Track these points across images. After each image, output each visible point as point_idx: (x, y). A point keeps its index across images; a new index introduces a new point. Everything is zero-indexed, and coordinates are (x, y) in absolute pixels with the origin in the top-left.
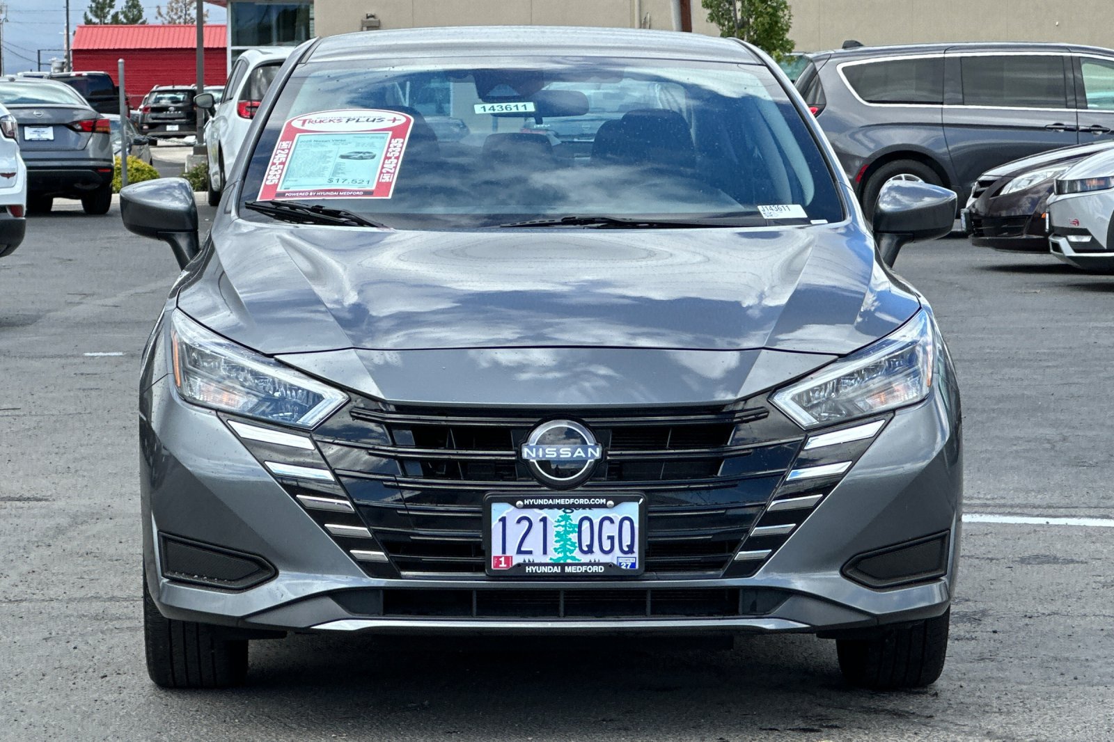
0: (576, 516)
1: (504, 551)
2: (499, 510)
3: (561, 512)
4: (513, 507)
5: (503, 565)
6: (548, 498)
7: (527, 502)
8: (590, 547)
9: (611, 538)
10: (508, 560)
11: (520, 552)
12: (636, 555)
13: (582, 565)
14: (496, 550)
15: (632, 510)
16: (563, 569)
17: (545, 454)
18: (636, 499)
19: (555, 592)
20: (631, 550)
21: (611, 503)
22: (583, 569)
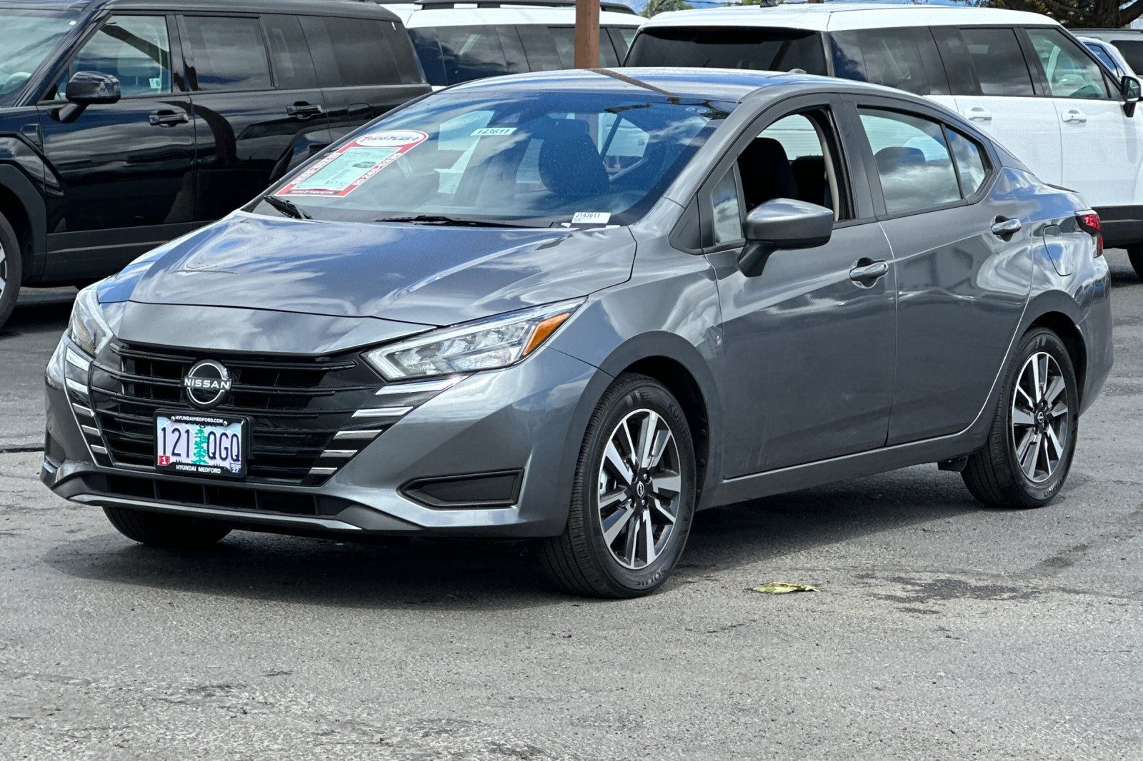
1: (165, 453)
3: (198, 427)
5: (164, 463)
7: (177, 417)
10: (167, 459)
11: (174, 454)
14: (160, 453)
16: (197, 469)
21: (226, 422)
22: (208, 470)
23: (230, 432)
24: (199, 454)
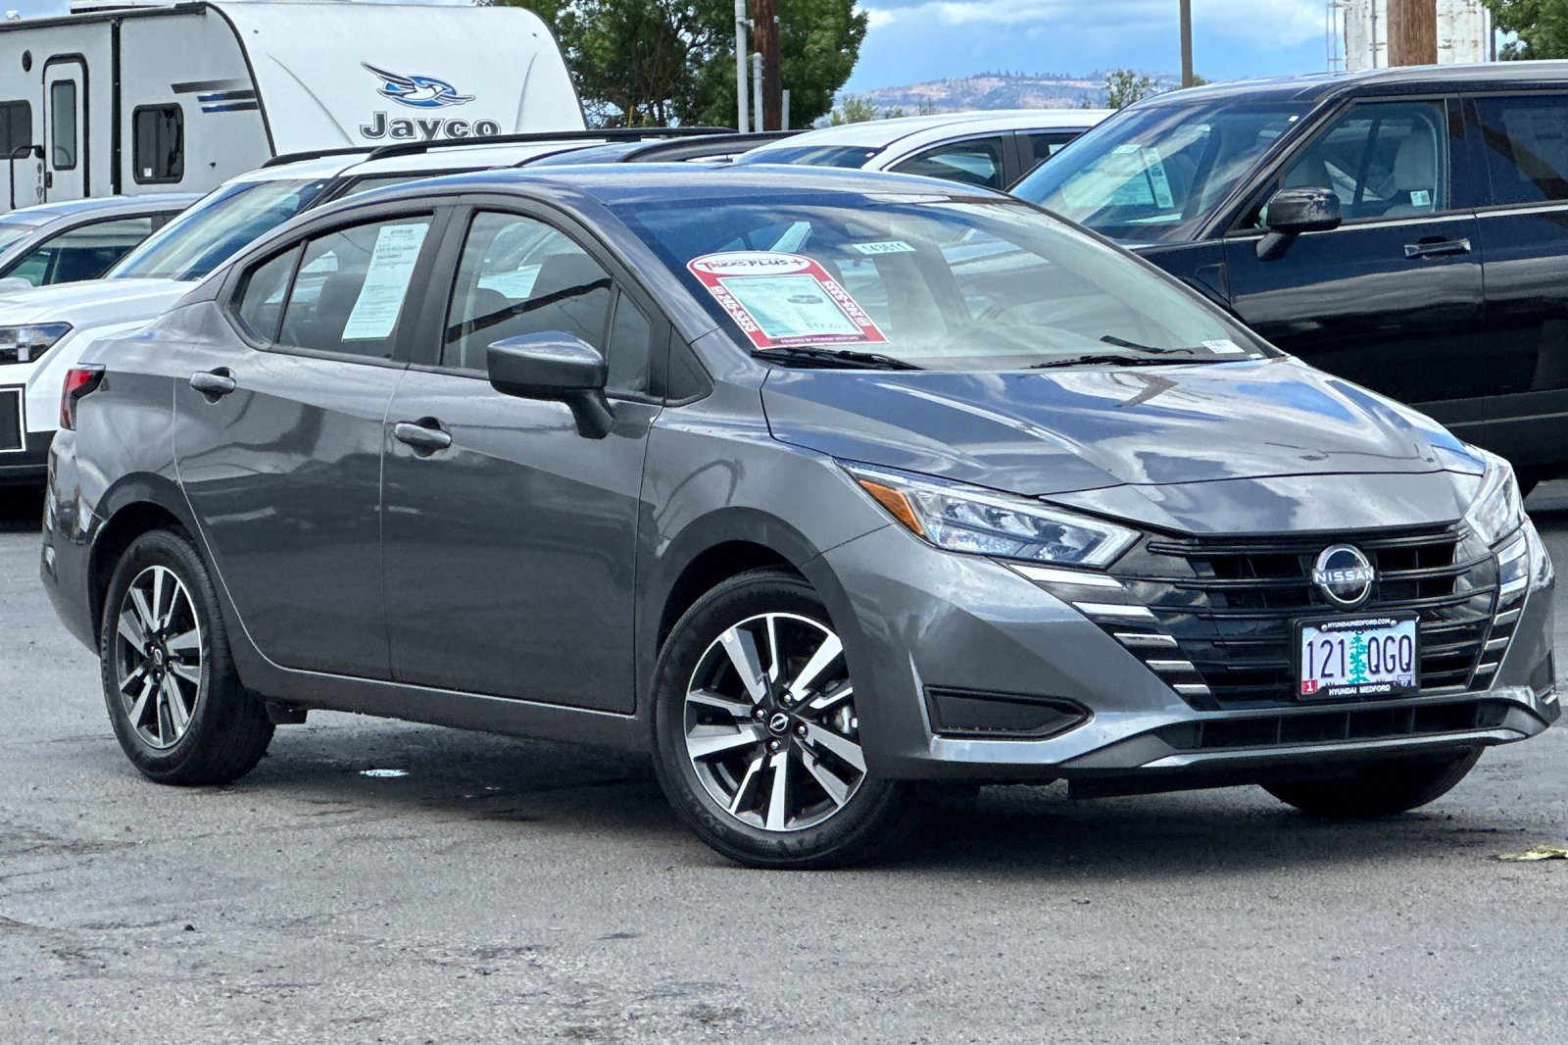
0: (1366, 636)
1: (1311, 676)
2: (1309, 635)
3: (1353, 634)
4: (1317, 632)
5: (1310, 689)
6: (1346, 621)
7: (1330, 625)
8: (1377, 666)
9: (1393, 657)
10: (1314, 683)
11: (1324, 675)
12: (1412, 672)
13: (1373, 684)
14: (1305, 676)
15: (1409, 628)
16: (1358, 690)
17: (1334, 578)
18: (1413, 618)
19: (1342, 715)
20: (1408, 669)
21: (1394, 622)
22: (1373, 689)
23: (1397, 634)
24: (1357, 670)
